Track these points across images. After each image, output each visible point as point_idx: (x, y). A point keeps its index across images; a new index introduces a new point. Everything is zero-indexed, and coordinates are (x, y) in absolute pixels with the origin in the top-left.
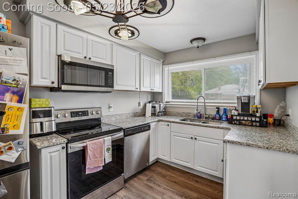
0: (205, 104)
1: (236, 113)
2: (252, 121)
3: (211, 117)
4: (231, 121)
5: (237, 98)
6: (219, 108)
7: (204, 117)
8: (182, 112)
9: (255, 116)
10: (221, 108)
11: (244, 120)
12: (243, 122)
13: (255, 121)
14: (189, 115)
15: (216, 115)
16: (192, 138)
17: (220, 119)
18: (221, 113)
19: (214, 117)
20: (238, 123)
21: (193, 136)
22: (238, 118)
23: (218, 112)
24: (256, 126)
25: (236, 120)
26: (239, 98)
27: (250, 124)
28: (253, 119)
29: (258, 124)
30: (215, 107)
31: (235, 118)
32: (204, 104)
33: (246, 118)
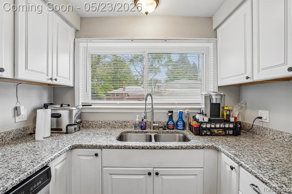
0: (152, 106)
1: (206, 119)
2: (225, 129)
3: (161, 125)
4: (199, 131)
5: (205, 97)
6: (172, 112)
7: (152, 127)
8: (113, 120)
9: (228, 121)
10: (174, 111)
11: (215, 128)
12: (216, 131)
13: (229, 129)
14: (125, 125)
15: (168, 122)
16: (150, 174)
17: (175, 126)
18: (175, 118)
19: (166, 124)
20: (208, 133)
21: (150, 170)
22: (208, 126)
23: (171, 117)
24: (229, 135)
25: (206, 129)
26: (208, 97)
27: (224, 133)
28: (227, 126)
29: (231, 132)
30: (167, 111)
31: (204, 126)
32: (151, 107)
33: (218, 126)
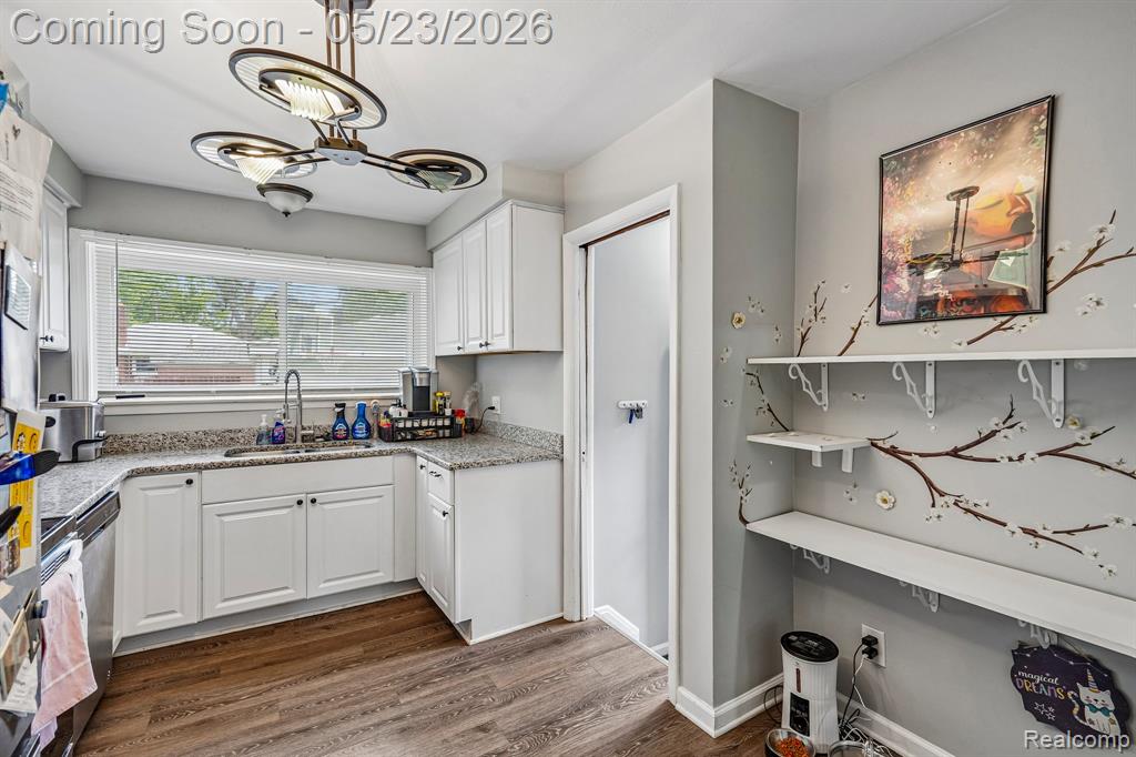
0: (300, 395)
1: (405, 414)
2: (437, 428)
3: (318, 433)
4: (391, 434)
5: (404, 376)
6: (343, 405)
7: (299, 438)
8: (196, 430)
9: (443, 416)
10: (348, 404)
11: (421, 428)
12: (421, 432)
13: (444, 427)
14: (232, 439)
15: (335, 426)
16: (300, 502)
17: (351, 433)
18: (350, 418)
19: (330, 430)
20: (409, 437)
21: (302, 497)
22: (409, 424)
23: (341, 417)
24: (444, 437)
25: (405, 429)
26: (408, 377)
27: (434, 435)
28: (440, 423)
29: (447, 432)
30: (332, 405)
31: (401, 425)
32: (296, 397)
33: (425, 423)
